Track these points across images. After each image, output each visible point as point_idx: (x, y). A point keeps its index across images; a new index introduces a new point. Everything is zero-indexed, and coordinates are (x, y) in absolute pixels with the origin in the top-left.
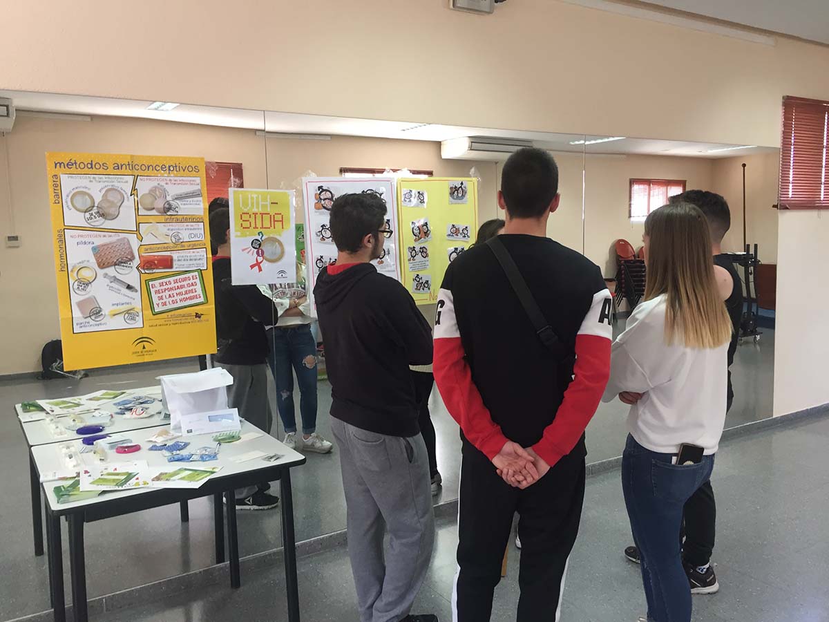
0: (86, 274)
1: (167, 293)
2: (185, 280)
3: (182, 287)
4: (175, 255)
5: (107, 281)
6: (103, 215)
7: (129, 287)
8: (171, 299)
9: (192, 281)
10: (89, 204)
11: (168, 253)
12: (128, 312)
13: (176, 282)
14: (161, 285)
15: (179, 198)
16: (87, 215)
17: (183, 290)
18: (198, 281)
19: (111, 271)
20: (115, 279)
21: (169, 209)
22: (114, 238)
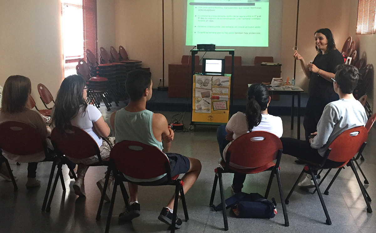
0: (199, 99)
1: (217, 106)
2: (222, 103)
3: (221, 104)
4: (220, 96)
5: (203, 101)
6: (204, 85)
7: (208, 103)
8: (218, 107)
9: (224, 103)
10: (201, 82)
11: (218, 96)
12: (208, 109)
13: (220, 103)
14: (216, 103)
15: (223, 82)
16: (201, 85)
17: (221, 106)
18: (225, 104)
19: (205, 99)
20: (205, 101)
21: (220, 85)
22: (206, 91)
